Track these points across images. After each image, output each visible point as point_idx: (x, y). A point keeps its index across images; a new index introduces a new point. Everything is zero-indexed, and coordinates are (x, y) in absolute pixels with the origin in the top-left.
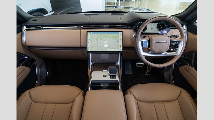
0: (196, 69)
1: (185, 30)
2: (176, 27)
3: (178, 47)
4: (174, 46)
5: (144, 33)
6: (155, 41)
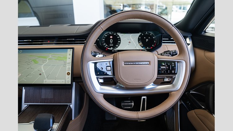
0: (212, 111)
1: (189, 44)
2: (173, 40)
3: (175, 74)
4: (167, 71)
5: (114, 50)
6: (124, 62)
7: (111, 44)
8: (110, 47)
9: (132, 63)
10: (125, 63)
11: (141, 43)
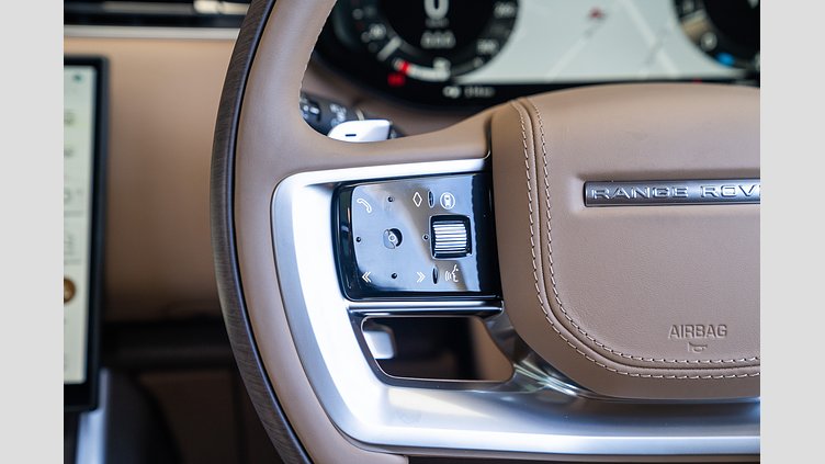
5: (463, 87)
6: (581, 177)
7: (433, 30)
8: (427, 59)
9: (648, 192)
10: (593, 192)
11: (698, 20)
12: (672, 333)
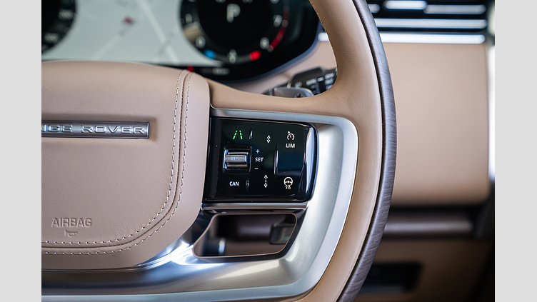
3: (302, 195)
11: (195, 28)
12: (54, 223)
